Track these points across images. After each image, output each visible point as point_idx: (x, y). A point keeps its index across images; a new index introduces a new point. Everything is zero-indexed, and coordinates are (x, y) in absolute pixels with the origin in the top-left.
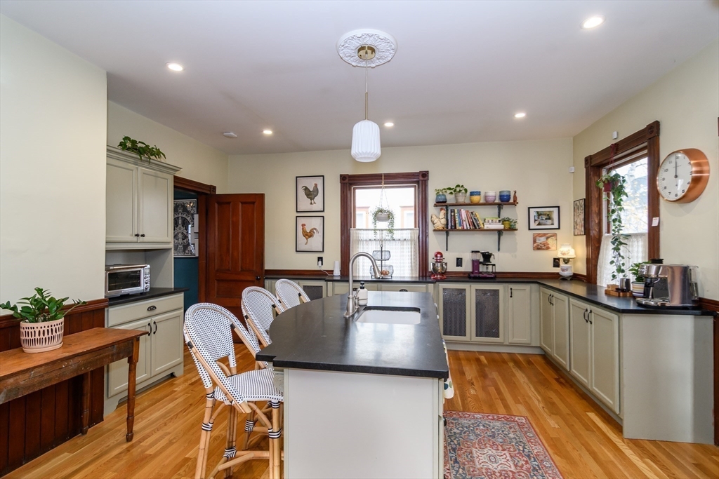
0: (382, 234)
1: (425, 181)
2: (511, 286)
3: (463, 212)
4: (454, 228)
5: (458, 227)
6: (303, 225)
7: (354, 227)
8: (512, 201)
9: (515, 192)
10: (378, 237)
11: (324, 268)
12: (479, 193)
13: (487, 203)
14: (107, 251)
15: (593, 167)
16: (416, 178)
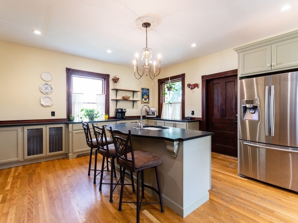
1: (108, 78)
13: (129, 91)
15: (161, 82)
16: (104, 76)
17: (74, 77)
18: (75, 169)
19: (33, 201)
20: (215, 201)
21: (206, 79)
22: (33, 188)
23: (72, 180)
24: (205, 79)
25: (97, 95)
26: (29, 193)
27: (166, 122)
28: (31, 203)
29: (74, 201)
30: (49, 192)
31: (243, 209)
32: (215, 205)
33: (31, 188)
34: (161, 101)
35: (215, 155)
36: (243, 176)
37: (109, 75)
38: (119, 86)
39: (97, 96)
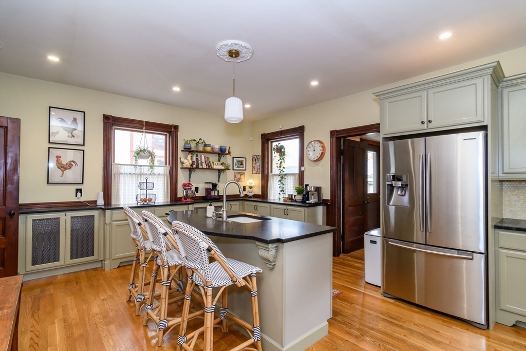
0: (141, 169)
1: (176, 132)
2: (231, 202)
3: (203, 156)
4: (197, 167)
5: (200, 167)
6: (58, 157)
7: (114, 162)
8: (227, 152)
9: (230, 148)
10: (138, 171)
11: (82, 199)
12: (209, 145)
13: (213, 152)
15: (266, 139)
16: (170, 129)
17: (116, 131)
18: (115, 287)
19: (38, 343)
20: (337, 337)
21: (338, 136)
22: (40, 321)
23: (108, 305)
24: (335, 136)
26: (33, 329)
27: (273, 206)
28: (36, 346)
29: (108, 341)
30: (67, 327)
31: (378, 347)
32: (336, 343)
33: (36, 320)
34: (266, 171)
35: (351, 261)
36: (389, 296)
37: (178, 126)
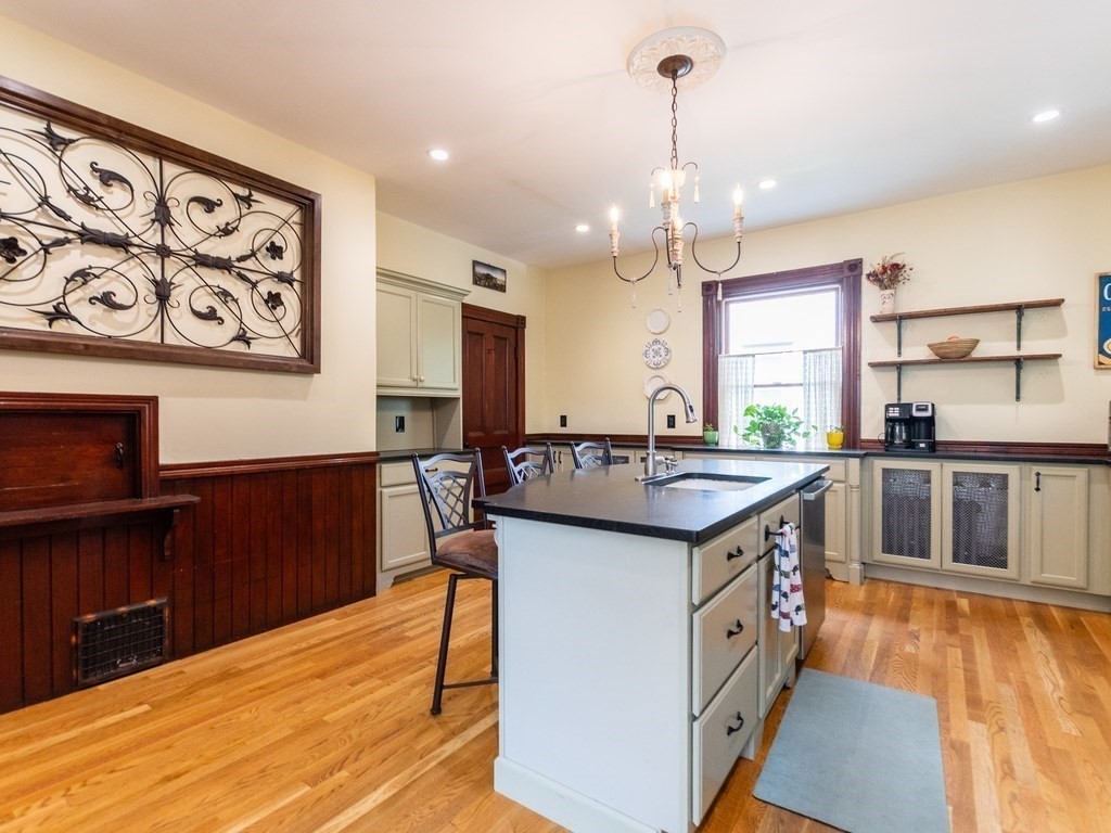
2: (1036, 468)
14: (379, 398)
16: (839, 273)
25: (805, 352)
38: (909, 298)
39: (805, 358)
